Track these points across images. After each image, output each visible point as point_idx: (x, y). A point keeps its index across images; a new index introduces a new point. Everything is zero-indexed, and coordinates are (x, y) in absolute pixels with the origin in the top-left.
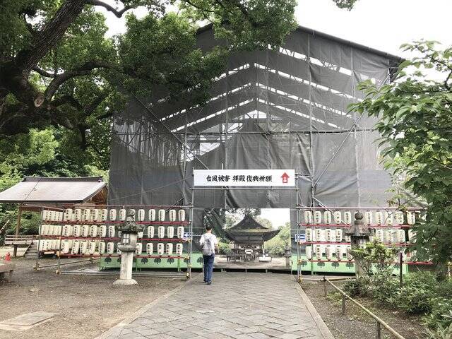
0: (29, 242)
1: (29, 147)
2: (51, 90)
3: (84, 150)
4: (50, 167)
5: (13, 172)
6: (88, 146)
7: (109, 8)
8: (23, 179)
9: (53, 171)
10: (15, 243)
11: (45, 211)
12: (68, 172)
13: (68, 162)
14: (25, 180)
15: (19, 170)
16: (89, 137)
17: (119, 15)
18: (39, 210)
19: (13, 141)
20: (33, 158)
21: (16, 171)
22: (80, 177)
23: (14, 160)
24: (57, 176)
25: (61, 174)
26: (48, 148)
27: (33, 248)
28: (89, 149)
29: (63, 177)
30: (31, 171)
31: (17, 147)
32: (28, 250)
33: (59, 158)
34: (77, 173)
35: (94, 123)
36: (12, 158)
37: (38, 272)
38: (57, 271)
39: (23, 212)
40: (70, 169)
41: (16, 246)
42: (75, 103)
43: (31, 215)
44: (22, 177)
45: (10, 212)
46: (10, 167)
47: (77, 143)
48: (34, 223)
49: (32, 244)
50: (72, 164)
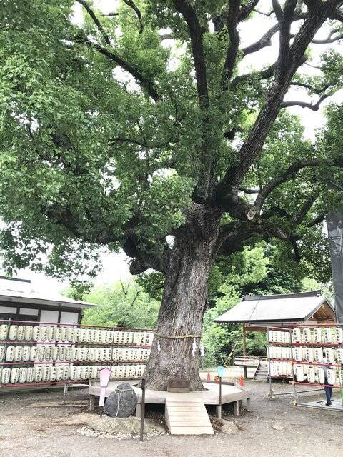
0: (257, 363)
1: (244, 266)
2: (259, 203)
3: (298, 263)
4: (263, 285)
5: (232, 293)
6: (301, 257)
7: (304, 105)
8: (241, 299)
9: (267, 289)
10: (244, 363)
11: (270, 332)
12: (281, 289)
13: (279, 278)
14: (244, 300)
15: (237, 290)
16: (301, 248)
17: (315, 108)
18: (264, 330)
19: (229, 262)
20: (248, 278)
21: (234, 291)
22: (293, 293)
23: (232, 280)
24: (271, 294)
25: (274, 291)
26: (260, 266)
27: (261, 370)
28: (303, 261)
29: (277, 295)
30: (247, 290)
31: (234, 267)
32: (257, 372)
33: (270, 275)
34: (289, 289)
35: (304, 232)
36: (230, 279)
37: (274, 400)
38: (295, 403)
39: (247, 332)
40: (282, 285)
41: (245, 367)
42: (282, 213)
43: (254, 335)
44: (240, 297)
45: (235, 332)
46: (230, 288)
47: (291, 256)
48: (257, 343)
49: (260, 365)
50: (284, 280)
